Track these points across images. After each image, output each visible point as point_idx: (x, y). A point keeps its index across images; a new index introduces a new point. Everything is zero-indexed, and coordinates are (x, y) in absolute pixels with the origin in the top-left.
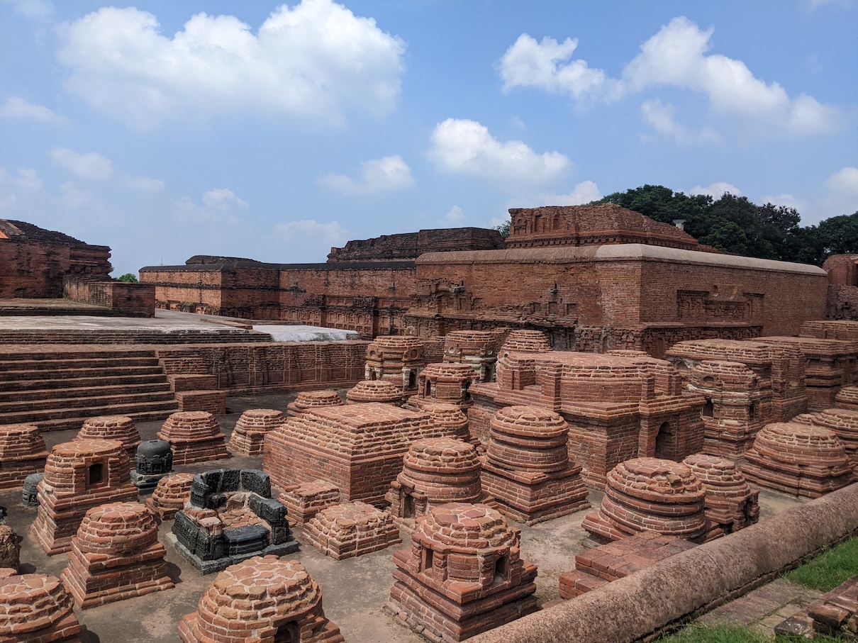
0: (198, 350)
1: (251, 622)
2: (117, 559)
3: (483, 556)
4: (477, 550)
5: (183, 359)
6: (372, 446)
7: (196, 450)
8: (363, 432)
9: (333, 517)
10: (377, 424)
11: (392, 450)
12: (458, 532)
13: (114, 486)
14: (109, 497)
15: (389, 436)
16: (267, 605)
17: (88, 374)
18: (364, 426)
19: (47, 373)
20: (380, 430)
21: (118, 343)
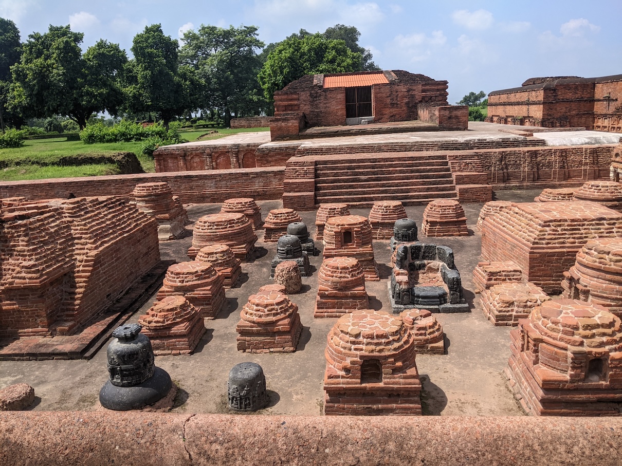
0: (481, 154)
1: (347, 351)
2: (334, 292)
3: (571, 353)
4: (569, 346)
5: (465, 161)
6: (555, 239)
7: (445, 228)
8: (549, 226)
9: (499, 292)
10: (566, 221)
11: (577, 244)
12: (554, 326)
13: (359, 246)
14: (355, 253)
15: (577, 232)
16: (359, 343)
17: (401, 172)
18: (551, 221)
19: (376, 171)
20: (568, 226)
21: (427, 150)
